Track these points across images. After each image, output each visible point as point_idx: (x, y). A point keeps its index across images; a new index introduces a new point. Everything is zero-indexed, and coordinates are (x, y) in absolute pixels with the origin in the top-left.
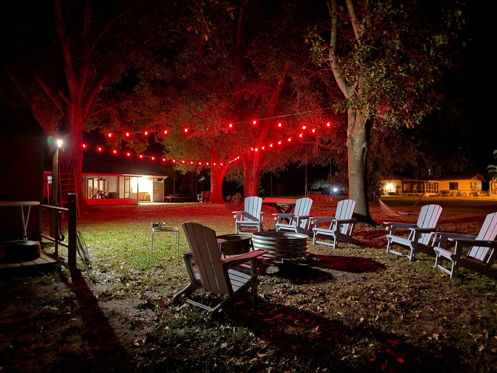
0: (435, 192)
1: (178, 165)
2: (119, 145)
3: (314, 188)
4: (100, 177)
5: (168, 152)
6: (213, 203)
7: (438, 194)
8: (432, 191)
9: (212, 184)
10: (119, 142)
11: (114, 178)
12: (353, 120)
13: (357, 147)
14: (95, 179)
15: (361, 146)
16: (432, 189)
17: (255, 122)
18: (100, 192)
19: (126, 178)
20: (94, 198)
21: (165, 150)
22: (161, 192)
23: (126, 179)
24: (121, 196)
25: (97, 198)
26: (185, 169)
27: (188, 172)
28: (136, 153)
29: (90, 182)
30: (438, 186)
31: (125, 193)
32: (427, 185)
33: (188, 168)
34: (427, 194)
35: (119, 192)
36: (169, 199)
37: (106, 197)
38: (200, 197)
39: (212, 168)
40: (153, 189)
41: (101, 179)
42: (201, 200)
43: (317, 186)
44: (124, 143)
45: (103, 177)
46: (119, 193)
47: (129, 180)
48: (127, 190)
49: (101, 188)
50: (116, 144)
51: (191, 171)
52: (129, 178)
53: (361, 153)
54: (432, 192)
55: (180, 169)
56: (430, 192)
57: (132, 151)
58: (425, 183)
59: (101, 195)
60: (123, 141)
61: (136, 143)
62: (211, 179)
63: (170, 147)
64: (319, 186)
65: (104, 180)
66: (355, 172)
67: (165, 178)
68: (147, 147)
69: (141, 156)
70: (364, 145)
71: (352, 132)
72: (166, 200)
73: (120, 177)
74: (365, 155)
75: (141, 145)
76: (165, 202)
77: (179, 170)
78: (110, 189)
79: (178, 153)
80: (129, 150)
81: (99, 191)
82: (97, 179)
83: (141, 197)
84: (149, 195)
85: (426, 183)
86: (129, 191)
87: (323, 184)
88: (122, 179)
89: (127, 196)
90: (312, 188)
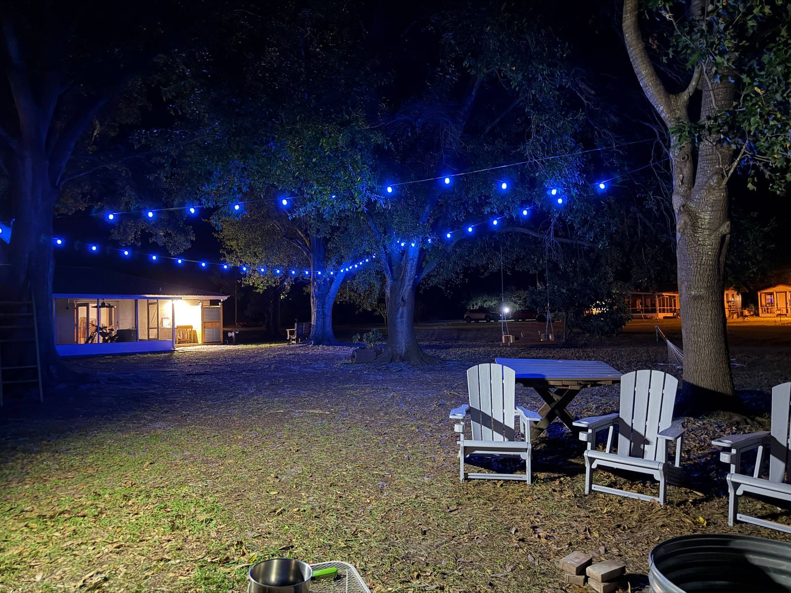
0: (671, 311)
1: (250, 275)
2: (136, 239)
3: (472, 308)
4: (101, 301)
5: (230, 252)
6: (317, 343)
7: (675, 314)
8: (667, 309)
9: (314, 310)
10: (136, 233)
11: (127, 303)
12: (687, 171)
13: (707, 232)
14: (91, 305)
15: (717, 229)
16: (667, 306)
17: (447, 181)
18: (101, 329)
19: (151, 301)
20: (90, 342)
21: (224, 249)
22: (218, 324)
23: (152, 304)
24: (142, 335)
25: (96, 341)
26: (262, 283)
27: (267, 287)
28: (170, 255)
29: (82, 311)
30: (675, 301)
31: (149, 328)
32: (659, 300)
33: (268, 281)
34: (661, 316)
35: (137, 328)
36: (232, 337)
37: (112, 339)
38: (292, 333)
39: (314, 280)
40: (202, 319)
41: (103, 305)
42: (294, 340)
43: (476, 304)
44: (145, 236)
45: (107, 301)
46: (137, 331)
47: (156, 305)
48: (153, 324)
49: (104, 321)
50: (131, 238)
51: (274, 285)
52: (155, 301)
53: (717, 246)
54: (668, 312)
55: (254, 283)
56: (664, 311)
57: (162, 250)
58: (657, 297)
59: (104, 334)
60: (143, 231)
61: (170, 235)
62: (312, 301)
63: (233, 243)
64: (479, 304)
65: (110, 307)
66: (703, 292)
67: (223, 298)
68: (192, 241)
69: (180, 261)
70: (725, 228)
71: (687, 197)
72: (227, 341)
73: (139, 300)
74: (724, 250)
75: (180, 239)
76: (224, 343)
77: (251, 285)
78: (120, 322)
79: (250, 253)
80: (155, 249)
81: (98, 328)
82: (95, 305)
83: (178, 336)
84: (195, 331)
85: (659, 296)
86: (156, 327)
87: (486, 301)
88: (142, 304)
89: (153, 334)
90: (468, 308)
